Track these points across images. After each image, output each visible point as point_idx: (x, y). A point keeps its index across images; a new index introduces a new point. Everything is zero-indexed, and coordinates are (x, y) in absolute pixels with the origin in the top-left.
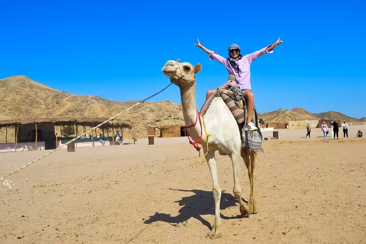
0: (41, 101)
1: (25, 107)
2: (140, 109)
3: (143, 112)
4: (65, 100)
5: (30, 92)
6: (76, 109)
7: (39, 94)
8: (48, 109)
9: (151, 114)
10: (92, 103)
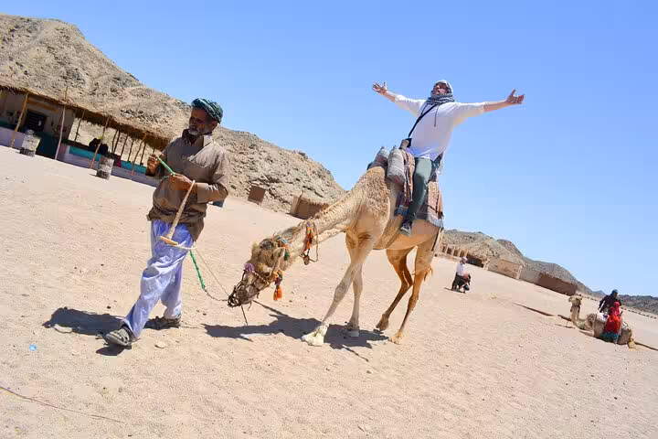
0: (87, 79)
1: (54, 79)
2: (252, 151)
3: (256, 157)
4: (128, 89)
5: (73, 55)
6: (141, 112)
7: (88, 65)
8: (94, 94)
9: (267, 166)
10: (172, 110)
